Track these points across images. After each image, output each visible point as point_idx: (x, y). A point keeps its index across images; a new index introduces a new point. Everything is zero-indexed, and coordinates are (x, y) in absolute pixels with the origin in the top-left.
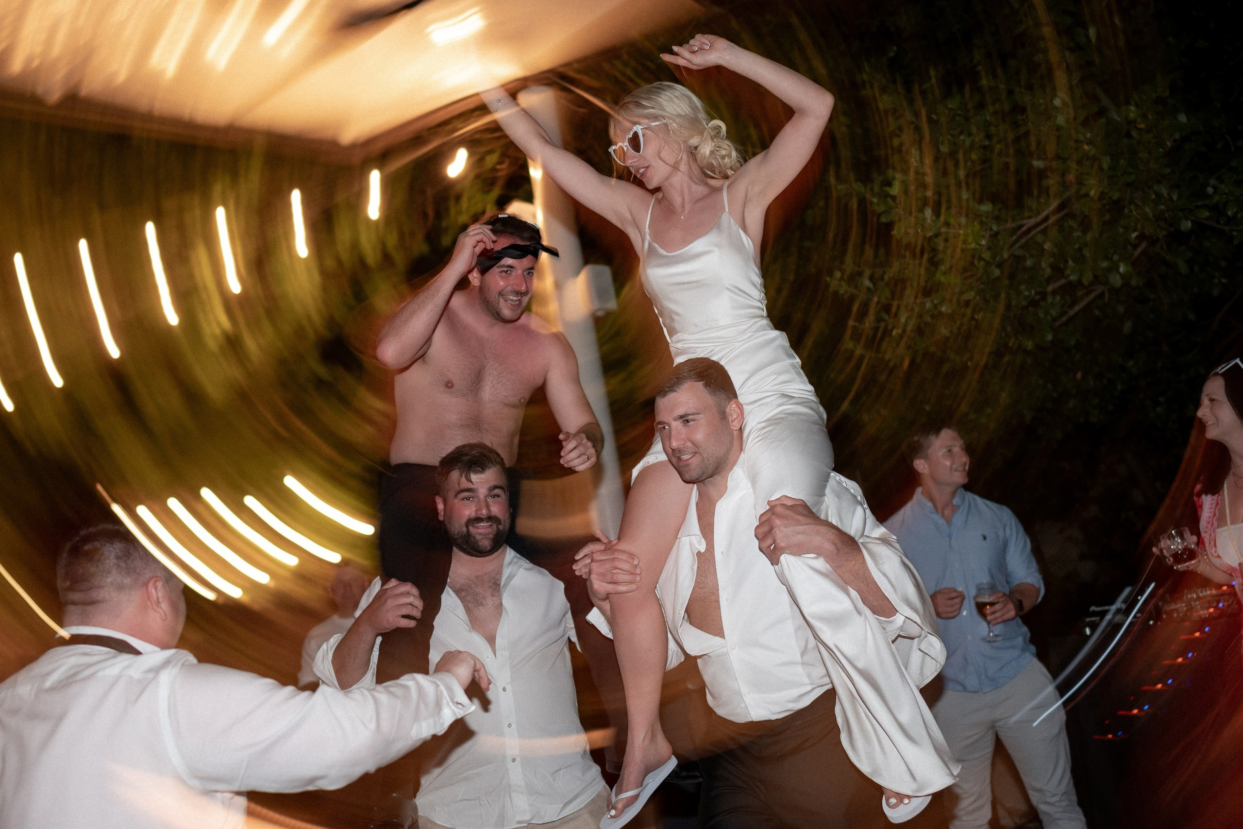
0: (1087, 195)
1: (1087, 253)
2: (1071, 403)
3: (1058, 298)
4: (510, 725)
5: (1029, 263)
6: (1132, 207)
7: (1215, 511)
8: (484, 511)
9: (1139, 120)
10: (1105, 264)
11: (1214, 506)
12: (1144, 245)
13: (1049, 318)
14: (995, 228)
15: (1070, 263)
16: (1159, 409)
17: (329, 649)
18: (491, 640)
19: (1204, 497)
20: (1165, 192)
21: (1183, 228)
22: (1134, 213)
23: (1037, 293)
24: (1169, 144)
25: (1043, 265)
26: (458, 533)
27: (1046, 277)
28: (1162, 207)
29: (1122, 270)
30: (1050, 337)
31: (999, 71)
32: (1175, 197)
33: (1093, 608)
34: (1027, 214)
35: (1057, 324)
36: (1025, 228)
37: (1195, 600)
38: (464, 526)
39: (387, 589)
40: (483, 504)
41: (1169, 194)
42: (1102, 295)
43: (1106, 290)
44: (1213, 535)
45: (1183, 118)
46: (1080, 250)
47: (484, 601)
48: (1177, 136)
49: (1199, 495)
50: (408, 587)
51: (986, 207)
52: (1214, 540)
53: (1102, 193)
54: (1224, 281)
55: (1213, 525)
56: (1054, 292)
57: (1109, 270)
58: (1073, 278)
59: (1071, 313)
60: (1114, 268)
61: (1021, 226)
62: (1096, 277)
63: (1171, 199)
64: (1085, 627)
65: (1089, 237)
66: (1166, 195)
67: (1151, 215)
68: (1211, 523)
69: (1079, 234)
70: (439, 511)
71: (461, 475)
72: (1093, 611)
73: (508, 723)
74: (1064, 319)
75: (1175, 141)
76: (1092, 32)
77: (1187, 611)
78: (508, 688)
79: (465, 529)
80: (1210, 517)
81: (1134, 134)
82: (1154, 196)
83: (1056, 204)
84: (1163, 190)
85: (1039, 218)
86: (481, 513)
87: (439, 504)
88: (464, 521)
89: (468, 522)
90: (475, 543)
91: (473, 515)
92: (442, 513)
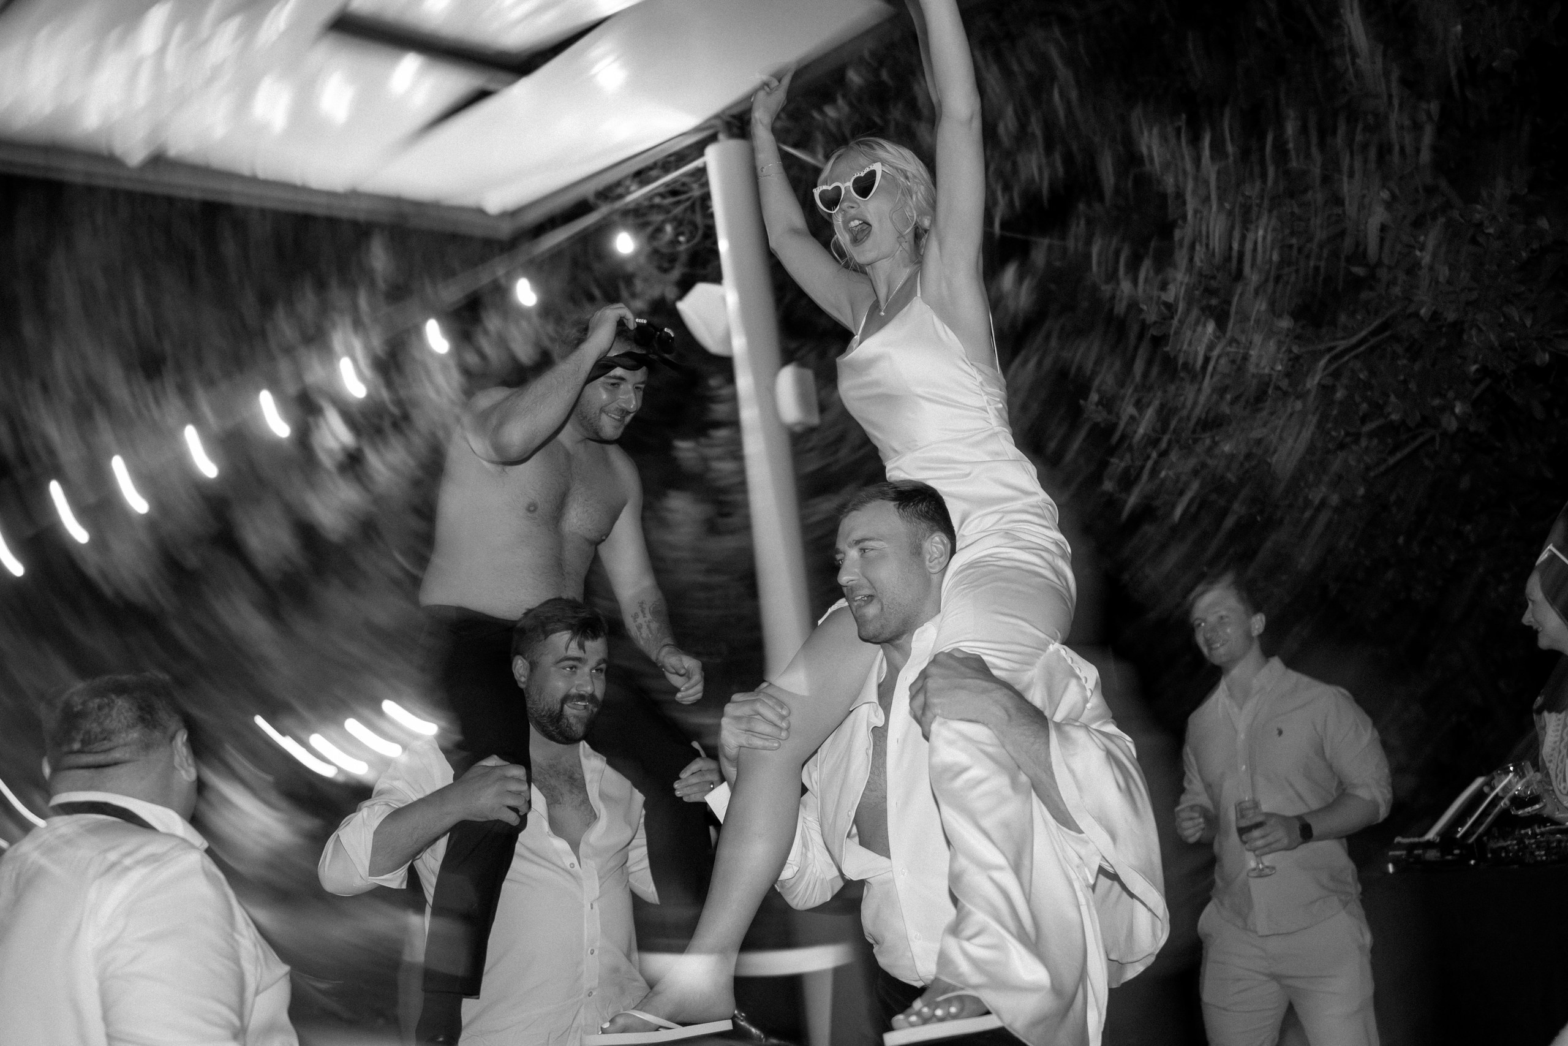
0: (1416, 314)
1: (1413, 386)
2: (1390, 575)
3: (1375, 441)
4: (592, 952)
5: (1340, 394)
6: (1474, 332)
7: (1562, 735)
9: (1486, 223)
10: (1436, 402)
11: (1560, 728)
12: (1487, 382)
13: (1362, 466)
14: (1295, 349)
15: (1393, 398)
16: (1501, 589)
18: (575, 846)
19: (1546, 714)
20: (1516, 315)
21: (1538, 362)
22: (1475, 339)
23: (1347, 434)
24: (1524, 254)
25: (1359, 399)
27: (1361, 414)
28: (1512, 334)
29: (1458, 410)
30: (1361, 491)
31: (1315, 151)
32: (1528, 323)
33: (1398, 839)
34: (1340, 334)
35: (1372, 474)
36: (1335, 352)
37: (1530, 838)
41: (1521, 319)
42: (1432, 439)
43: (1437, 435)
44: (1561, 765)
45: (1544, 224)
46: (1405, 382)
48: (1535, 245)
49: (1540, 712)
51: (1286, 324)
52: (1562, 771)
53: (1435, 313)
55: (1560, 752)
56: (1371, 435)
57: (1442, 409)
58: (1395, 417)
59: (1392, 461)
60: (1449, 408)
61: (1331, 349)
62: (1424, 418)
63: (1524, 325)
64: (1388, 863)
65: (1417, 367)
66: (1517, 319)
67: (1496, 344)
68: (1557, 750)
69: (1405, 362)
70: (516, 675)
71: (573, 639)
72: (1399, 843)
73: (590, 949)
74: (1382, 468)
75: (1533, 251)
77: (1519, 850)
78: (596, 904)
79: (559, 706)
80: (1555, 742)
81: (1481, 239)
82: (1502, 320)
83: (1376, 323)
84: (1514, 313)
85: (1354, 340)
86: (585, 689)
87: (520, 667)
88: (560, 695)
89: (566, 699)
90: (567, 726)
91: (574, 691)
92: (524, 679)
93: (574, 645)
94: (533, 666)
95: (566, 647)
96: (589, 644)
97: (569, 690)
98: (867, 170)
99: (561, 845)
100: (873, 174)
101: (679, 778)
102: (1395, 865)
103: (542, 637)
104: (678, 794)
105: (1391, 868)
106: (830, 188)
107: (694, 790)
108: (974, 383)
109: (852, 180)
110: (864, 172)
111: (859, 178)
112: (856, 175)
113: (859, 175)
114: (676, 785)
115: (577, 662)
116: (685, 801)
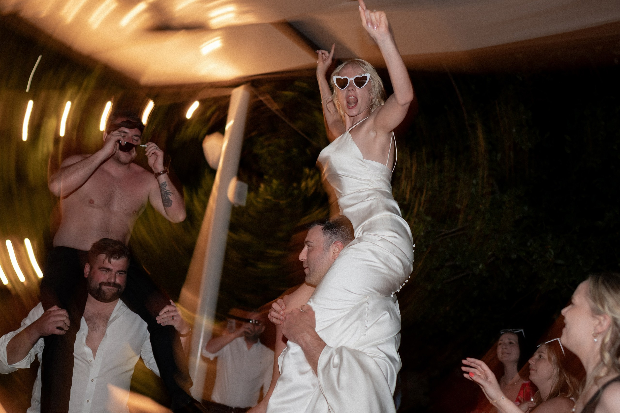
0: (475, 228)
1: (467, 254)
3: (449, 270)
4: (88, 401)
5: (441, 250)
6: (493, 240)
8: (113, 280)
9: (507, 202)
10: (474, 262)
12: (493, 259)
13: (442, 278)
14: (429, 229)
15: (459, 256)
17: (6, 339)
18: (94, 351)
20: (509, 238)
21: (512, 257)
22: (493, 243)
23: (440, 265)
24: (517, 217)
26: (94, 287)
27: (446, 258)
28: (506, 245)
29: (481, 266)
30: (439, 287)
32: (513, 242)
34: (446, 227)
35: (445, 282)
36: (443, 233)
38: (98, 284)
39: (51, 311)
40: (113, 276)
41: (510, 240)
42: (468, 275)
43: (471, 274)
45: (526, 208)
46: (465, 251)
47: (98, 329)
48: (521, 215)
50: (64, 312)
51: (429, 218)
53: (482, 229)
54: (524, 286)
56: (448, 267)
57: (475, 265)
58: (458, 263)
59: (452, 279)
60: (477, 265)
61: (441, 232)
62: (468, 266)
65: (470, 247)
67: (500, 247)
69: (466, 244)
70: (85, 272)
71: (106, 258)
73: (87, 400)
74: (448, 281)
75: (520, 217)
76: (499, 156)
78: (95, 381)
79: (98, 286)
81: (503, 208)
82: (504, 239)
83: (460, 227)
85: (451, 231)
87: (87, 269)
88: (100, 281)
89: (101, 284)
90: (104, 294)
92: (88, 273)
93: (107, 261)
94: (91, 268)
95: (103, 262)
96: (113, 261)
97: (105, 280)
98: (363, 75)
99: (88, 350)
100: (365, 78)
101: (159, 315)
103: (96, 255)
106: (342, 78)
107: (166, 320)
108: (365, 169)
109: (355, 77)
110: (361, 76)
111: (358, 77)
112: (357, 76)
113: (359, 76)
114: (157, 319)
115: (108, 270)
116: (161, 325)
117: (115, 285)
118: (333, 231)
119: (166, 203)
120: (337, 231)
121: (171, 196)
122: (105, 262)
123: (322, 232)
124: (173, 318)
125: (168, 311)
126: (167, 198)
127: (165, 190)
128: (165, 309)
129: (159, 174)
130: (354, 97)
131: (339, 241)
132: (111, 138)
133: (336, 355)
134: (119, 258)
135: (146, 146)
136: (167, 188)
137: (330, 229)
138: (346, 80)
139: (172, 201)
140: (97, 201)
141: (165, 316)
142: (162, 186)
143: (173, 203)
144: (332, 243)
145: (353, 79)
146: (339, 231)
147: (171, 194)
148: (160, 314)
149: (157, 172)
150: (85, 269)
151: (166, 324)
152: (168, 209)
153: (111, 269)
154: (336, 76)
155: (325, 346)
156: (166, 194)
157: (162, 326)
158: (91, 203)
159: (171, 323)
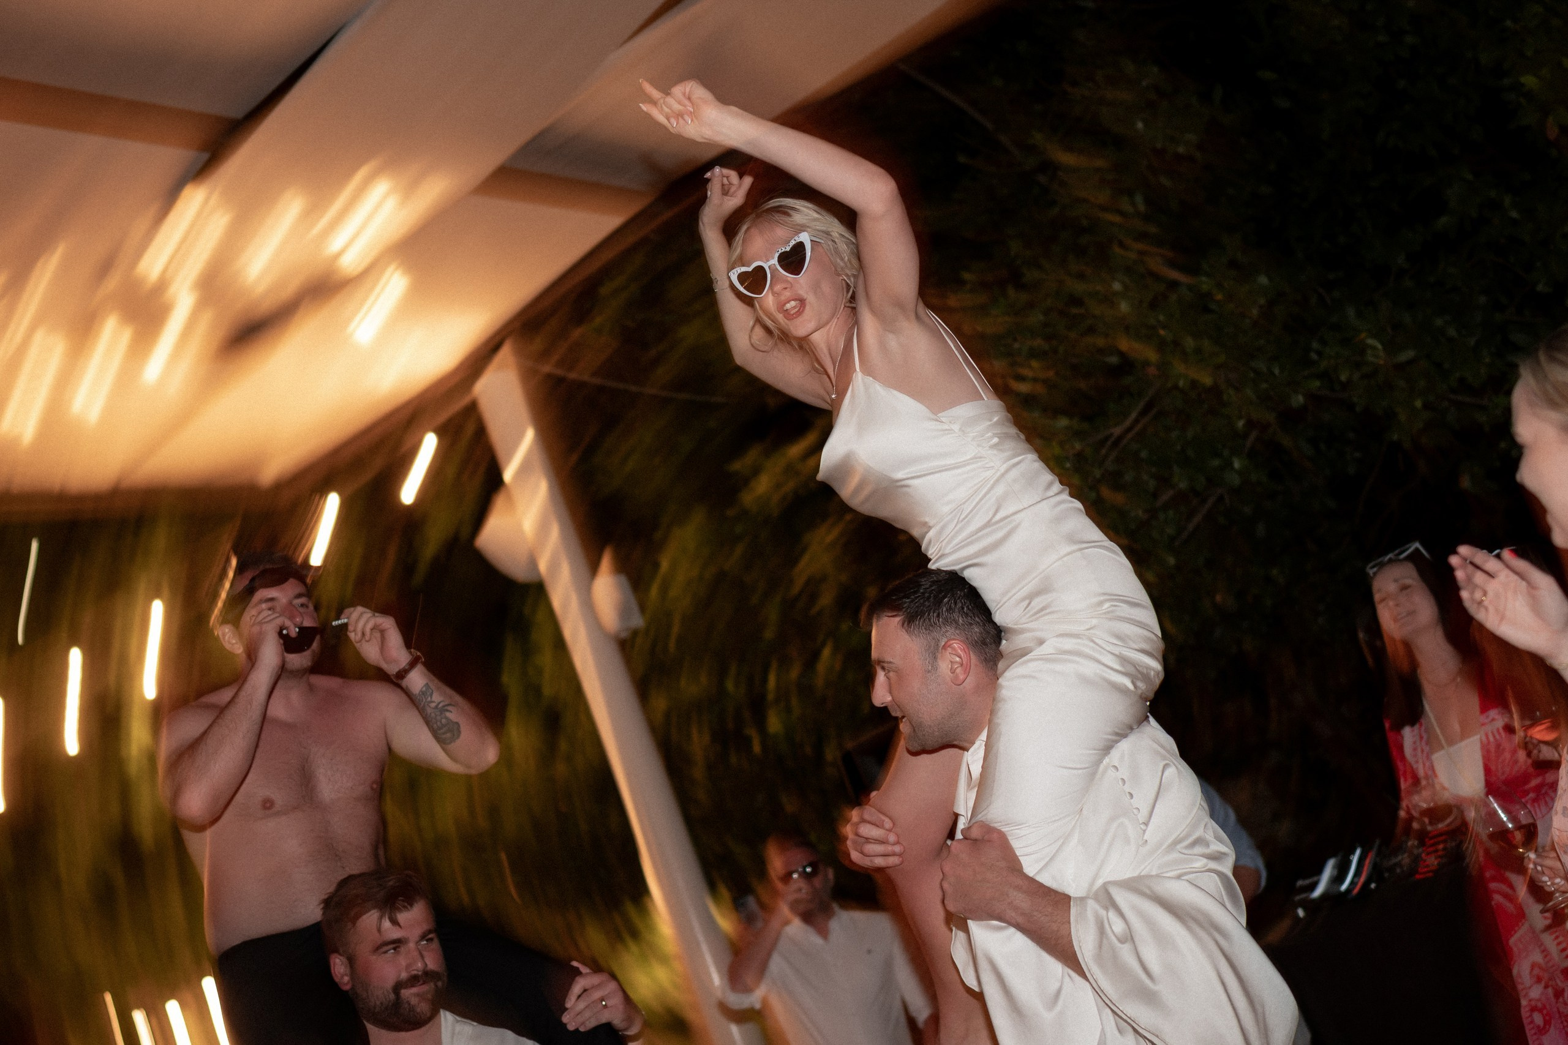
0: (1176, 387)
1: (1191, 454)
2: (1218, 633)
3: (1171, 513)
6: (1231, 392)
8: (418, 966)
9: (1214, 291)
10: (1216, 462)
12: (1253, 435)
13: (1166, 538)
15: (1176, 469)
20: (1263, 367)
21: (1295, 404)
22: (1234, 398)
23: (1146, 512)
24: (1255, 312)
25: (1145, 477)
27: (1151, 490)
28: (1265, 385)
29: (1237, 465)
30: (1172, 561)
32: (1277, 371)
33: (1300, 883)
34: (1112, 421)
35: (1177, 543)
36: (1112, 439)
40: (415, 954)
41: (1269, 369)
42: (1221, 499)
43: (1225, 493)
44: (1427, 763)
45: (1263, 280)
46: (1183, 451)
48: (1262, 301)
51: (1063, 423)
54: (1357, 455)
55: (1423, 750)
56: (1165, 507)
57: (1223, 468)
58: (1182, 486)
59: (1191, 527)
60: (1228, 465)
61: (1108, 437)
62: (1209, 480)
63: (1272, 374)
64: (1296, 908)
65: (1190, 434)
66: (1265, 370)
67: (1254, 397)
68: (1420, 749)
69: (1177, 432)
71: (382, 917)
74: (1184, 536)
75: (1261, 307)
79: (392, 996)
81: (1213, 306)
82: (1252, 375)
83: (1141, 405)
84: (1261, 365)
85: (1127, 424)
86: (415, 968)
87: (339, 967)
88: (390, 983)
90: (410, 1011)
91: (404, 975)
92: (346, 979)
93: (387, 924)
95: (379, 930)
96: (402, 917)
97: (400, 975)
98: (792, 243)
100: (800, 246)
101: (566, 1009)
102: (1305, 909)
103: (349, 925)
104: (571, 1027)
105: (1301, 913)
106: (750, 269)
107: (587, 1014)
108: (953, 435)
109: (777, 255)
110: (789, 246)
111: (784, 252)
112: (780, 250)
113: (784, 250)
114: (565, 1018)
115: (397, 944)
116: (582, 1032)
117: (428, 975)
118: (930, 620)
119: (443, 734)
120: (938, 616)
121: (451, 712)
122: (383, 929)
123: (904, 631)
124: (604, 1003)
125: (585, 990)
126: (444, 721)
127: (433, 705)
128: (576, 989)
129: (402, 674)
130: (793, 300)
131: (954, 639)
132: (263, 629)
133: (1107, 912)
134: (411, 905)
135: (346, 621)
136: (437, 698)
137: (920, 618)
138: (760, 270)
139: (457, 723)
140: (280, 798)
141: (581, 1005)
142: (423, 697)
143: (461, 726)
144: (938, 649)
145: (774, 261)
146: (943, 614)
147: (449, 708)
148: (569, 1004)
149: (397, 670)
150: (333, 971)
151: (591, 1024)
152: (452, 747)
153: (405, 939)
154: (735, 270)
155: (1069, 902)
156: (438, 713)
157: (584, 1032)
158: (269, 808)
159: (605, 1017)
